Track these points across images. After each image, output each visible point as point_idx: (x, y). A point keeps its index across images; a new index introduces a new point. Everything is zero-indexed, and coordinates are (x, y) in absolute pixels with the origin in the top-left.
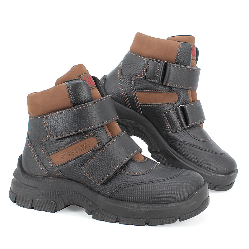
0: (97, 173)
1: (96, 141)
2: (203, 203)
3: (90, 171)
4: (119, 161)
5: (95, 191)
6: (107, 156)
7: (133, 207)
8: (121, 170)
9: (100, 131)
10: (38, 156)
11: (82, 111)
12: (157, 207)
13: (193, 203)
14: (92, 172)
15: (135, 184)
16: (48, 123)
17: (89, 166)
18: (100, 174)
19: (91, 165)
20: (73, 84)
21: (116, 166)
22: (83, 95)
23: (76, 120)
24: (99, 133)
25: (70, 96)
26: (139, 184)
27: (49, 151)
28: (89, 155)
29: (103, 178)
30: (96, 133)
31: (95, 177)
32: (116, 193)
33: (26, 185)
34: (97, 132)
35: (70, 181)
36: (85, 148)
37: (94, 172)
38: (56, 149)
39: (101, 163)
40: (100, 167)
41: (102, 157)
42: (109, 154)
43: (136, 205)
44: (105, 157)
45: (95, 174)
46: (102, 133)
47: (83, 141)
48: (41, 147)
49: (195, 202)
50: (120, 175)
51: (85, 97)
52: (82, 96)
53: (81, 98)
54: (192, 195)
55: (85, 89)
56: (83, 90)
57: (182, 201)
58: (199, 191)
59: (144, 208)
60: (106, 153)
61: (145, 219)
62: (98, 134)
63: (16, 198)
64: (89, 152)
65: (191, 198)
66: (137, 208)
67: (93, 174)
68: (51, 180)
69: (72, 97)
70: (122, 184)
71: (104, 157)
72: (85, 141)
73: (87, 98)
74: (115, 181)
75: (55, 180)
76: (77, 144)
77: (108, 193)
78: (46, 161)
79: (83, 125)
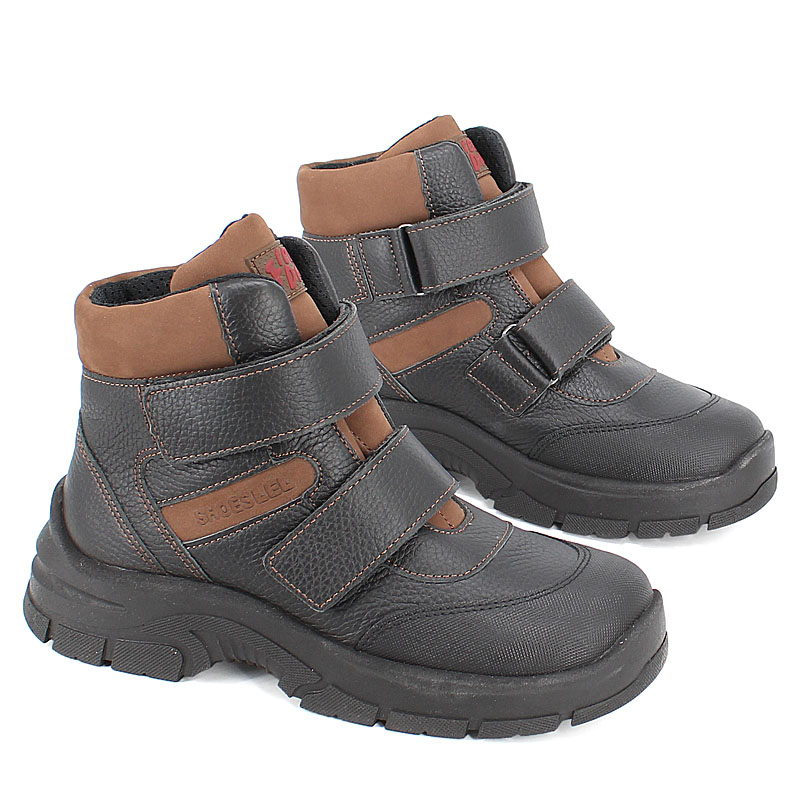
0: (315, 575)
1: (312, 471)
2: (645, 668)
3: (291, 571)
4: (386, 538)
5: (308, 628)
6: (346, 523)
7: (428, 684)
8: (392, 563)
9: (325, 437)
10: (121, 504)
11: (265, 381)
12: (503, 688)
13: (616, 672)
14: (297, 571)
15: (436, 613)
16: (156, 411)
17: (289, 553)
18: (324, 578)
19: (296, 551)
20: (234, 291)
21: (373, 554)
22: (268, 327)
23: (246, 408)
24: (320, 445)
25: (225, 331)
26: (449, 611)
27: (158, 493)
28: (289, 515)
29: (332, 592)
30: (309, 446)
31: (309, 587)
32: (375, 639)
33: (83, 592)
34: (313, 442)
35: (229, 591)
36: (277, 493)
37: (307, 572)
38: (181, 491)
39: (326, 546)
40: (323, 557)
41: (332, 526)
42: (353, 516)
43: (436, 679)
44: (339, 527)
45: (310, 578)
46: (331, 444)
47: (269, 472)
48: (130, 475)
49: (620, 669)
50: (388, 582)
51: (276, 335)
52: (265, 333)
53: (261, 337)
54: (613, 645)
55: (274, 309)
56: (267, 311)
57: (581, 666)
58: (634, 635)
59: (464, 689)
60: (344, 513)
61: (465, 719)
62: (316, 448)
63: (49, 629)
64: (289, 506)
65: (608, 655)
66: (442, 687)
67: (301, 578)
68: (164, 587)
69: (233, 335)
70: (394, 610)
71: (336, 525)
72: (275, 471)
73: (280, 337)
74: (372, 599)
75: (180, 586)
76: (250, 481)
77: (351, 636)
78: (148, 525)
79: (270, 426)
